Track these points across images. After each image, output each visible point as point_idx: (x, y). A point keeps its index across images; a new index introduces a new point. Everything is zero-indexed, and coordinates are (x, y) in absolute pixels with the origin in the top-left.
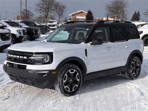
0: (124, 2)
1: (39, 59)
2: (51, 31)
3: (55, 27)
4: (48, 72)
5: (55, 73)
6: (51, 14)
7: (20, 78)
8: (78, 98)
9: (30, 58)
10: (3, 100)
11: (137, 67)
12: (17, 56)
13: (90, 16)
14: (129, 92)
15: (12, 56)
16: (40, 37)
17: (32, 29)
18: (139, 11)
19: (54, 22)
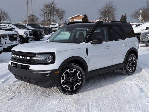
0: (114, 7)
1: (42, 60)
2: (53, 32)
3: (57, 29)
4: (51, 72)
5: (58, 72)
6: (53, 18)
7: (24, 77)
8: (80, 96)
9: (33, 58)
10: (7, 101)
11: (134, 64)
12: (20, 57)
13: (85, 19)
14: (129, 89)
15: (16, 56)
16: (44, 38)
17: (37, 31)
18: (125, 15)
19: (56, 25)
